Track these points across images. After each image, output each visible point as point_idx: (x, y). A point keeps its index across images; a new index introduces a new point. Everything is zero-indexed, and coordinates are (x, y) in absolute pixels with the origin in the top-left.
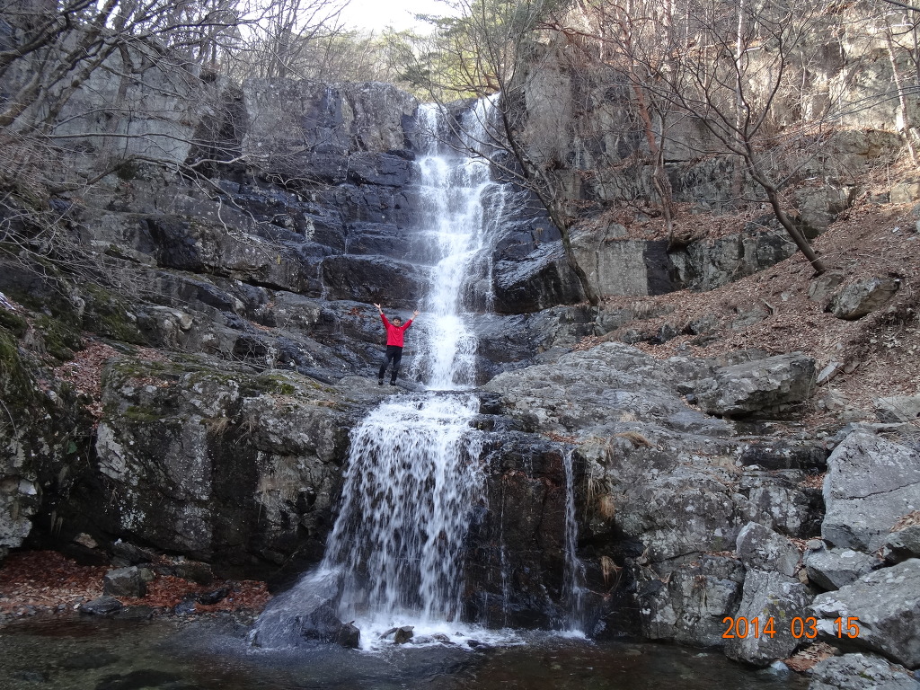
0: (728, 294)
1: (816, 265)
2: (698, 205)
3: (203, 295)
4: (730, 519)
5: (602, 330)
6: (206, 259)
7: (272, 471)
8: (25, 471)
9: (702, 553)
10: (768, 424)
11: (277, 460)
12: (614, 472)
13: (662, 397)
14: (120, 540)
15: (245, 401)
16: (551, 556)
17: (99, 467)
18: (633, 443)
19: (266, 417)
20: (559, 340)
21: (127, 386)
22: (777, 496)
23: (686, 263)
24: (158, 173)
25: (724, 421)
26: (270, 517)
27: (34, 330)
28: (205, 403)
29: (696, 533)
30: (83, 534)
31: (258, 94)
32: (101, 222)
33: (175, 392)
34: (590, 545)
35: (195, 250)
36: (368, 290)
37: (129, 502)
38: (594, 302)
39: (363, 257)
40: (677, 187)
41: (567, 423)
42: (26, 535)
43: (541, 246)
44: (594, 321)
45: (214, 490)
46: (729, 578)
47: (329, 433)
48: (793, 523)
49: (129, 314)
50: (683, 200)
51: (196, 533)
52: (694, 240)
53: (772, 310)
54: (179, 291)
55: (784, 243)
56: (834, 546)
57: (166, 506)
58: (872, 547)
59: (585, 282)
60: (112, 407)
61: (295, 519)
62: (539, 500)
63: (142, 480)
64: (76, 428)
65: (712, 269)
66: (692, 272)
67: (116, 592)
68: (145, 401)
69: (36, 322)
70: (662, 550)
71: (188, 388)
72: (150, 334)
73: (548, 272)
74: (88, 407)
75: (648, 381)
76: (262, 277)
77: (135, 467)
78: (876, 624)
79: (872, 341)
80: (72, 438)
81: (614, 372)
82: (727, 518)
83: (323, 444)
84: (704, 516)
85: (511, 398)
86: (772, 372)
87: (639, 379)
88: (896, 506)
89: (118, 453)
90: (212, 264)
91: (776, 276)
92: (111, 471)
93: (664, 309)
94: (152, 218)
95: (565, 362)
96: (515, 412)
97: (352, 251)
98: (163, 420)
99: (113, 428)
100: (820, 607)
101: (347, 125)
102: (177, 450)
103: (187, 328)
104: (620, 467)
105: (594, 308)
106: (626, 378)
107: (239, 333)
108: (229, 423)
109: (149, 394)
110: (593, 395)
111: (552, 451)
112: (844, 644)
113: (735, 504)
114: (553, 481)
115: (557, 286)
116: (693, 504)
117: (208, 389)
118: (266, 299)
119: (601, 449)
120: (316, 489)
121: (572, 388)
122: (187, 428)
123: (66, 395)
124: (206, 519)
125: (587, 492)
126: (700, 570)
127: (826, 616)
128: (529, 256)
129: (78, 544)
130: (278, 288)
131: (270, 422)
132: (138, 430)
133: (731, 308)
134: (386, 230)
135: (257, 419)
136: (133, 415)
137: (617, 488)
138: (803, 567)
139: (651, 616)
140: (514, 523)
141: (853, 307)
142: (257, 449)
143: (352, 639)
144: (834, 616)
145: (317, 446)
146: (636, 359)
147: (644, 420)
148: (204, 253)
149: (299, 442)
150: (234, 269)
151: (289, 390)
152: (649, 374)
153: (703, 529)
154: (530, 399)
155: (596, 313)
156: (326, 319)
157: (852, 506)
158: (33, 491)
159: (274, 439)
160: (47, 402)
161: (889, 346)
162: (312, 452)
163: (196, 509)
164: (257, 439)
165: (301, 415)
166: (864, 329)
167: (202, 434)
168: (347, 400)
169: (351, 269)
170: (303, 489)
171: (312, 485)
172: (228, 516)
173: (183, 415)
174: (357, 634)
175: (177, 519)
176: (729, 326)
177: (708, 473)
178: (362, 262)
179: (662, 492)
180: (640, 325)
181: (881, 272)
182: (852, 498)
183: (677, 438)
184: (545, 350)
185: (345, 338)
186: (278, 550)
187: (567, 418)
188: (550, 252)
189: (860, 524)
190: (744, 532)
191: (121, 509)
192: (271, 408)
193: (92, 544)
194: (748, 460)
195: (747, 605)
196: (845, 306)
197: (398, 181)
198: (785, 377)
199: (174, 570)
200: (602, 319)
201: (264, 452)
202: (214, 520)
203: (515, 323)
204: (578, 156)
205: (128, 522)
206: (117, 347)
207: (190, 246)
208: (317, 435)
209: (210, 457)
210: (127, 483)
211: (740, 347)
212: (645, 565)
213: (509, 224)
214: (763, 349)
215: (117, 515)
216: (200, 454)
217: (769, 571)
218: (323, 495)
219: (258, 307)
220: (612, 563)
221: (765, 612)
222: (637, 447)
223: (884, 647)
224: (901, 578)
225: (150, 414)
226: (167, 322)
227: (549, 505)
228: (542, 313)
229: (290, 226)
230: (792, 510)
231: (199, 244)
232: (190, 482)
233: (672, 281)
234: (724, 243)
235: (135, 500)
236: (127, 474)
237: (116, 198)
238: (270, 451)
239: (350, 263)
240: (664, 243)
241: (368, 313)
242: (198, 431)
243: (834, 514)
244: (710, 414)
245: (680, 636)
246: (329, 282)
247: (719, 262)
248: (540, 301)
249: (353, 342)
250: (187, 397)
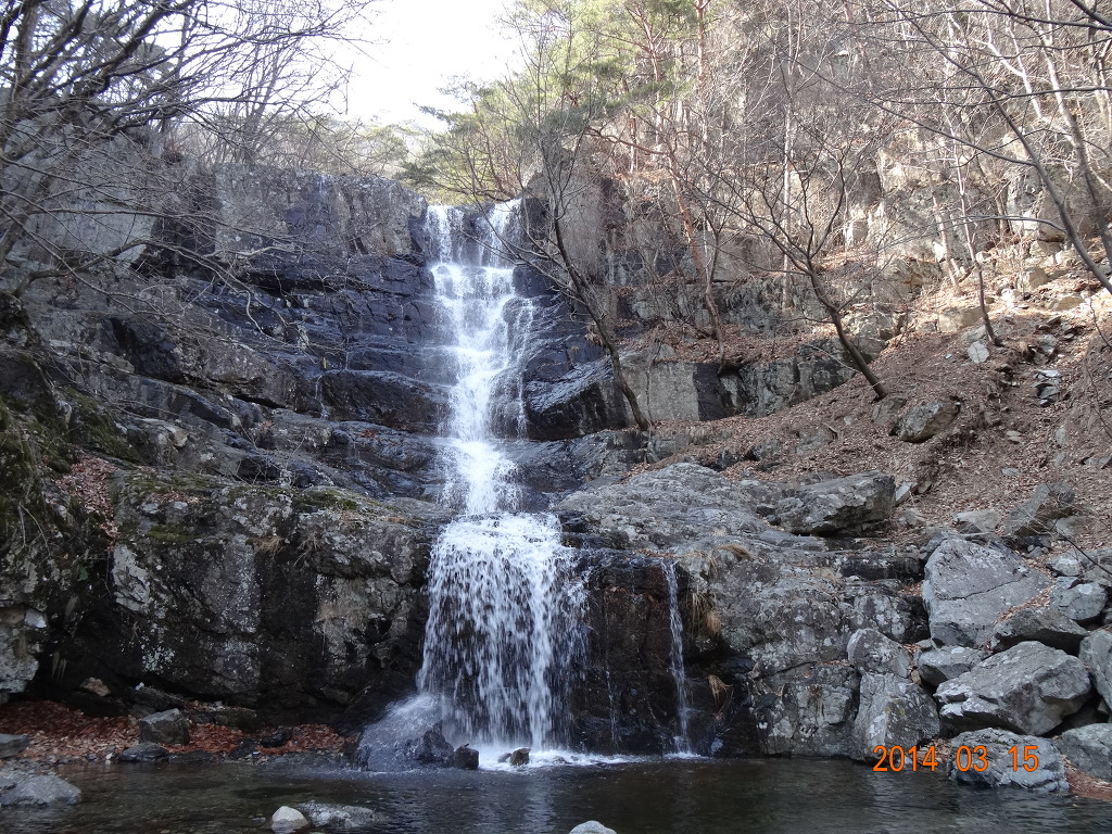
0: (787, 418)
1: (878, 389)
2: (747, 327)
3: (197, 408)
4: (838, 628)
5: (654, 457)
6: (185, 368)
7: (334, 597)
8: (35, 598)
9: (814, 663)
10: (857, 540)
11: (339, 584)
12: (717, 586)
13: (745, 517)
14: (142, 684)
15: (302, 517)
16: (658, 676)
17: (116, 597)
18: (736, 555)
19: (332, 534)
20: (607, 467)
21: (149, 502)
22: (881, 604)
23: (739, 387)
24: (107, 266)
25: (811, 537)
26: (332, 650)
27: (28, 436)
28: (251, 520)
29: (806, 645)
30: (92, 679)
31: (234, 182)
32: (51, 320)
33: (212, 509)
34: (697, 661)
35: (174, 358)
36: (378, 411)
37: (154, 639)
38: (643, 427)
39: (372, 373)
40: (724, 308)
41: (657, 539)
42: (30, 677)
43: (578, 367)
44: (646, 446)
45: (263, 620)
46: (844, 686)
47: (407, 550)
48: (898, 630)
49: (118, 425)
50: (728, 322)
51: (240, 672)
52: (746, 363)
53: (836, 434)
54: (169, 403)
55: (840, 368)
56: (944, 644)
57: (201, 642)
58: (979, 642)
59: (634, 403)
60: (128, 527)
61: (363, 650)
62: (643, 617)
63: (171, 612)
64: (87, 551)
65: (767, 394)
66: (745, 397)
67: (155, 739)
68: (173, 520)
69: (28, 426)
70: (773, 663)
71: (228, 504)
72: (141, 449)
73: (590, 394)
74: (102, 526)
75: (727, 501)
76: (254, 392)
77: (162, 596)
78: (1002, 698)
79: (940, 462)
80: (83, 563)
81: (691, 492)
82: (836, 627)
83: (400, 562)
84: (813, 626)
85: (596, 516)
86: (854, 489)
87: (718, 499)
88: (995, 604)
89: (142, 579)
90: (193, 374)
91: (835, 401)
92: (130, 602)
93: (721, 434)
94: (119, 318)
95: (637, 482)
96: (602, 530)
97: (353, 366)
98: (200, 541)
99: (134, 550)
100: (946, 692)
101: (343, 224)
102: (218, 574)
103: (180, 445)
104: (724, 580)
105: (644, 433)
106: (704, 498)
107: (242, 453)
108: (282, 543)
109: (178, 511)
110: (678, 513)
111: (652, 564)
112: (973, 721)
113: (841, 613)
114: (655, 596)
115: (601, 409)
116: (801, 614)
117: (253, 505)
118: (261, 417)
119: (703, 563)
120: (390, 615)
121: (655, 506)
122: (230, 550)
123: (76, 510)
124: (252, 655)
125: (691, 608)
126: (814, 680)
127: (952, 700)
128: (564, 377)
129: (86, 691)
130: (274, 406)
131: (337, 539)
132: (167, 552)
133: (793, 432)
134: (395, 342)
135: (319, 537)
136: (159, 535)
137: (721, 603)
138: (915, 668)
139: (769, 730)
140: (618, 642)
141: (918, 429)
142: (316, 572)
144: (961, 698)
145: (392, 566)
146: (711, 480)
148: (184, 361)
149: (371, 561)
150: (220, 381)
151: (351, 505)
152: (727, 495)
153: (813, 639)
154: (616, 516)
155: (647, 439)
156: (338, 442)
157: (956, 606)
158: (42, 623)
159: (340, 559)
160: (57, 519)
161: (957, 466)
162: (385, 572)
163: (240, 644)
164: (318, 560)
165: (373, 531)
166: (931, 451)
167: (249, 556)
168: (415, 518)
169: (357, 386)
170: (374, 616)
171: (383, 611)
172: (281, 651)
173: (224, 534)
175: (216, 657)
176: (793, 451)
177: (812, 584)
178: (371, 379)
179: (770, 603)
180: (699, 451)
181: (942, 395)
182: (955, 599)
183: (778, 551)
184: (593, 479)
185: (362, 463)
186: (341, 688)
187: (657, 536)
188: (588, 373)
189: (966, 621)
190: (854, 639)
191: (143, 646)
192: (337, 523)
193: (103, 691)
194: (847, 572)
195: (866, 707)
196: (911, 429)
197: (407, 289)
198: (870, 493)
199: (213, 717)
200: (655, 445)
201: (325, 575)
203: (553, 450)
204: (612, 271)
205: (151, 663)
206: (113, 462)
207: (167, 352)
208: (392, 553)
209: (259, 582)
210: (151, 616)
211: (810, 470)
212: (757, 679)
213: (540, 342)
214: (834, 471)
215: (137, 655)
216: (246, 579)
217: (884, 673)
218: (399, 621)
219: (253, 426)
220: (720, 682)
221: (886, 710)
222: (740, 559)
223: (1010, 719)
224: (1017, 658)
225: (180, 533)
226: (161, 436)
227: (652, 622)
228: (585, 439)
229: (279, 335)
230: (896, 617)
231: (178, 350)
232: (233, 611)
233: (724, 406)
234: (779, 367)
235: (160, 636)
236: (151, 605)
237: (59, 293)
238: (334, 571)
239: (357, 381)
240: (714, 366)
241: (384, 436)
242: (244, 552)
243: (941, 614)
244: (796, 533)
245: (798, 748)
246: (330, 401)
247: (775, 387)
248: (581, 426)
249: (371, 468)
250: (227, 514)
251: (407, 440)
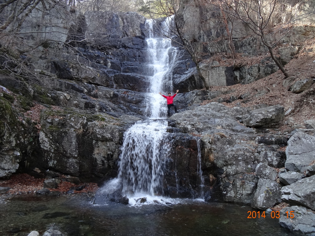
0: (254, 85)
1: (285, 74)
2: (244, 54)
3: (73, 87)
5: (210, 98)
6: (74, 75)
7: (98, 147)
8: (16, 147)
9: (244, 173)
10: (267, 130)
11: (100, 143)
12: (214, 146)
13: (231, 121)
14: (48, 170)
15: (89, 123)
16: (193, 174)
17: (41, 146)
18: (221, 136)
19: (96, 129)
20: (195, 102)
21: (49, 119)
22: (270, 154)
23: (240, 74)
24: (56, 45)
25: (252, 129)
26: (98, 162)
27: (17, 100)
28: (75, 124)
29: (242, 166)
30: (36, 168)
31: (90, 17)
32: (37, 63)
33: (65, 121)
34: (206, 170)
35: (70, 72)
36: (130, 85)
37: (51, 158)
38: (207, 88)
39: (128, 74)
40: (237, 47)
41: (199, 130)
42: (17, 168)
43: (189, 69)
44: (208, 95)
45: (79, 153)
46: (253, 181)
47: (117, 134)
48: (275, 163)
49: (48, 94)
50: (239, 52)
51: (74, 167)
52: (242, 66)
53: (269, 90)
54: (65, 86)
55: (274, 67)
56: (289, 171)
57: (63, 159)
58: (302, 171)
59: (204, 81)
60: (44, 126)
61: (107, 163)
62: (188, 156)
63: (55, 150)
64: (32, 133)
65: (249, 76)
66: (242, 78)
67: (48, 187)
68: (55, 124)
69: (17, 97)
70: (230, 172)
71: (69, 119)
72: (56, 101)
73: (192, 78)
74: (36, 126)
75: (226, 115)
76: (93, 81)
77: (53, 146)
78: (303, 196)
79: (304, 101)
80: (31, 136)
81: (214, 112)
82: (253, 161)
83: (115, 137)
84: (245, 161)
85: (179, 122)
86: (269, 112)
87: (223, 115)
88: (311, 157)
89: (46, 141)
90: (76, 77)
91: (271, 78)
92: (44, 147)
93: (232, 90)
94: (55, 61)
95: (197, 109)
96: (180, 126)
97: (123, 72)
98: (61, 130)
99: (44, 133)
100: (284, 191)
101: (121, 27)
102: (66, 140)
103: (68, 99)
104: (216, 144)
105: (208, 91)
106: (219, 114)
107: (86, 100)
108: (83, 131)
109: (56, 121)
110: (207, 120)
111: (193, 139)
112: (291, 203)
113: (255, 157)
114: (193, 149)
115: (195, 83)
116: (241, 157)
117: (76, 120)
118: (95, 89)
119: (209, 139)
120: (113, 153)
121: (200, 118)
122: (69, 133)
123: (28, 122)
124: (77, 163)
125: (205, 153)
126: (243, 179)
127: (286, 194)
128: (185, 73)
129: (35, 171)
130: (99, 85)
131: (97, 130)
132: (53, 133)
133: (255, 90)
134: (135, 64)
135: (93, 129)
136: (51, 128)
137: (215, 152)
138: (278, 177)
139: (226, 194)
140: (180, 163)
141: (298, 89)
142: (93, 140)
143: (126, 202)
144: (289, 194)
145: (113, 138)
146: (222, 108)
147: (225, 129)
148: (73, 73)
149: (107, 137)
150: (84, 79)
151: (103, 119)
152: (226, 113)
153: (244, 165)
154: (185, 122)
155: (208, 92)
156: (115, 96)
157: (295, 157)
158: (19, 154)
159: (99, 136)
160: (22, 124)
161: (311, 102)
162: (112, 140)
163: (73, 160)
164: (93, 136)
165: (108, 128)
166: (302, 97)
167: (74, 135)
168: (123, 123)
169: (123, 78)
170: (109, 153)
171: (112, 151)
172: (84, 162)
173: (68, 128)
174: (128, 200)
175: (67, 163)
176: (254, 96)
177: (246, 146)
178: (127, 76)
179: (230, 153)
180: (224, 96)
181: (308, 76)
182: (296, 154)
183: (236, 135)
184: (191, 105)
185: (122, 102)
186: (101, 173)
187: (198, 128)
188: (192, 71)
189: (298, 163)
190: (258, 166)
191: (48, 160)
192: (97, 125)
193: (39, 171)
194: (260, 142)
195: (259, 190)
196: (295, 89)
197: (139, 47)
198: (273, 113)
199: (67, 180)
200: (210, 94)
201: (95, 140)
202: (79, 163)
203: (180, 96)
204: (202, 37)
205: (51, 164)
206: (45, 106)
207: (68, 71)
208: (113, 135)
209: (77, 142)
210: (50, 151)
211: (258, 103)
212: (224, 177)
213: (178, 62)
214: (266, 104)
215: (47, 162)
216: (74, 141)
217: (267, 179)
218: (115, 155)
219: (92, 92)
220: (213, 177)
221: (265, 192)
222: (222, 138)
223: (305, 204)
224: (312, 181)
225: (57, 128)
226: (61, 97)
227: (192, 157)
228: (189, 92)
229: (102, 63)
230: (275, 158)
231: (71, 70)
232: (71, 151)
233: (235, 81)
234: (253, 67)
235: (53, 157)
236: (50, 148)
237: (43, 55)
238: (98, 140)
239: (123, 76)
240: (232, 67)
241: (130, 93)
242: (73, 133)
243: (289, 160)
244: (247, 126)
245: (236, 200)
246: (116, 83)
247: (251, 74)
248: (189, 88)
249: (125, 103)
250: (69, 122)
251: (136, 94)
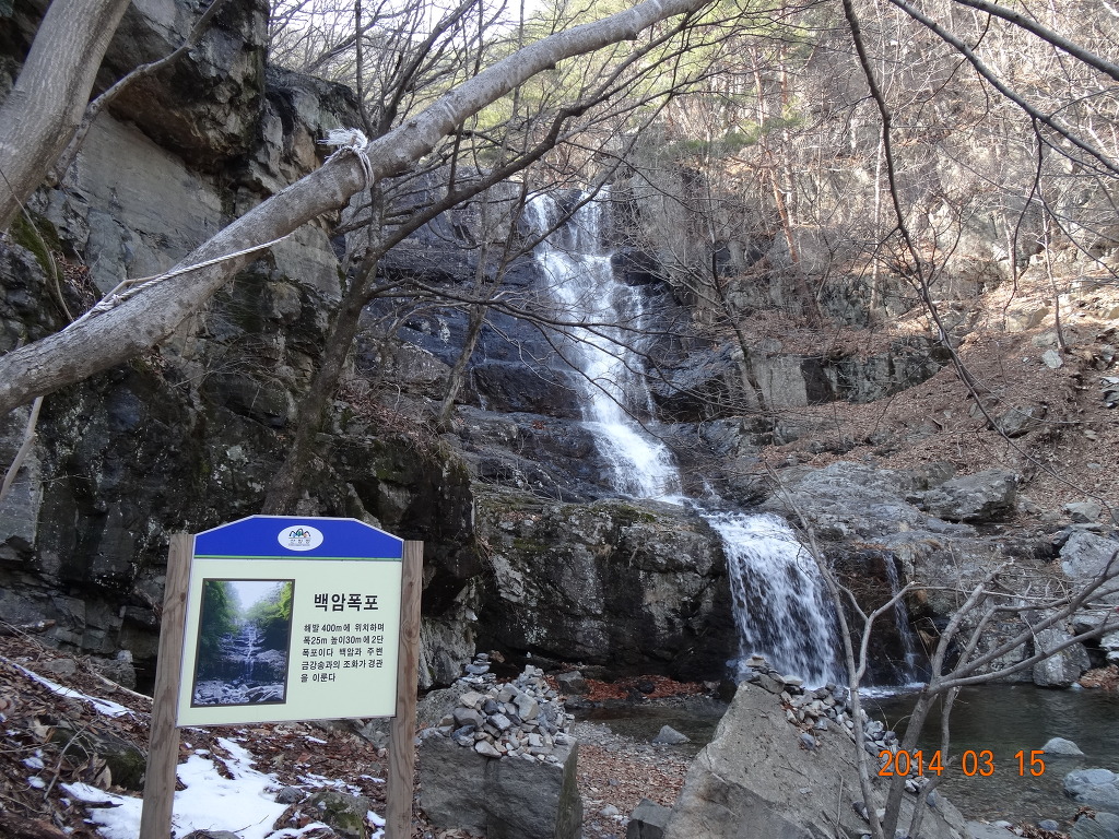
5: (781, 440)
7: (653, 586)
9: (996, 621)
10: (997, 527)
11: (656, 577)
14: (530, 653)
15: (623, 530)
17: (500, 593)
18: (932, 547)
19: (652, 542)
21: (504, 521)
23: (839, 376)
25: (962, 524)
26: (657, 623)
28: (585, 533)
30: (495, 652)
33: (552, 525)
36: (528, 399)
37: (531, 621)
41: (863, 533)
43: (693, 355)
45: (606, 605)
47: (707, 552)
51: (595, 642)
52: (845, 356)
53: (940, 426)
55: (928, 363)
57: (565, 622)
61: (680, 623)
63: (540, 601)
65: (867, 384)
66: (845, 384)
68: (527, 534)
71: (565, 521)
75: (885, 494)
77: (533, 591)
83: (703, 562)
85: (814, 516)
86: (994, 487)
89: (518, 579)
91: (930, 394)
92: (511, 596)
93: (836, 421)
96: (822, 527)
98: (552, 550)
99: (508, 559)
100: (1110, 644)
101: (447, 213)
102: (571, 574)
104: (925, 565)
105: (767, 419)
106: (869, 492)
107: (478, 456)
108: (613, 550)
109: (528, 527)
110: (867, 509)
111: (876, 556)
114: (881, 579)
117: (584, 521)
119: (911, 553)
120: (698, 598)
122: (577, 556)
124: (602, 629)
126: (999, 633)
127: (1115, 649)
128: (682, 365)
131: (657, 546)
132: (531, 559)
133: (902, 423)
135: (641, 544)
136: (521, 546)
138: (1070, 624)
142: (639, 569)
145: (697, 564)
149: (683, 561)
151: (650, 517)
152: (883, 488)
154: (827, 516)
158: (475, 617)
159: (660, 560)
161: (1050, 460)
162: (692, 569)
163: (592, 622)
164: (642, 561)
167: (590, 559)
170: (686, 599)
171: (691, 595)
172: (621, 626)
173: (564, 544)
175: (577, 632)
176: (904, 440)
180: (821, 437)
181: (1033, 400)
182: (1094, 577)
184: (732, 460)
186: (666, 650)
187: (861, 529)
191: (524, 627)
196: (1007, 427)
197: (521, 280)
198: (1002, 490)
200: (780, 430)
201: (645, 571)
202: (609, 630)
203: (686, 432)
205: (531, 638)
208: (697, 555)
209: (600, 578)
210: (526, 605)
211: (930, 460)
214: (950, 462)
215: (521, 633)
216: (591, 576)
217: (1051, 629)
218: (706, 602)
220: (928, 634)
221: (1059, 654)
222: (935, 550)
225: (535, 544)
228: (715, 423)
232: (585, 600)
234: (876, 362)
235: (535, 619)
236: (526, 597)
238: (652, 567)
240: (817, 357)
241: (550, 426)
242: (586, 557)
244: (945, 519)
247: (874, 379)
250: (565, 528)
251: (567, 428)
